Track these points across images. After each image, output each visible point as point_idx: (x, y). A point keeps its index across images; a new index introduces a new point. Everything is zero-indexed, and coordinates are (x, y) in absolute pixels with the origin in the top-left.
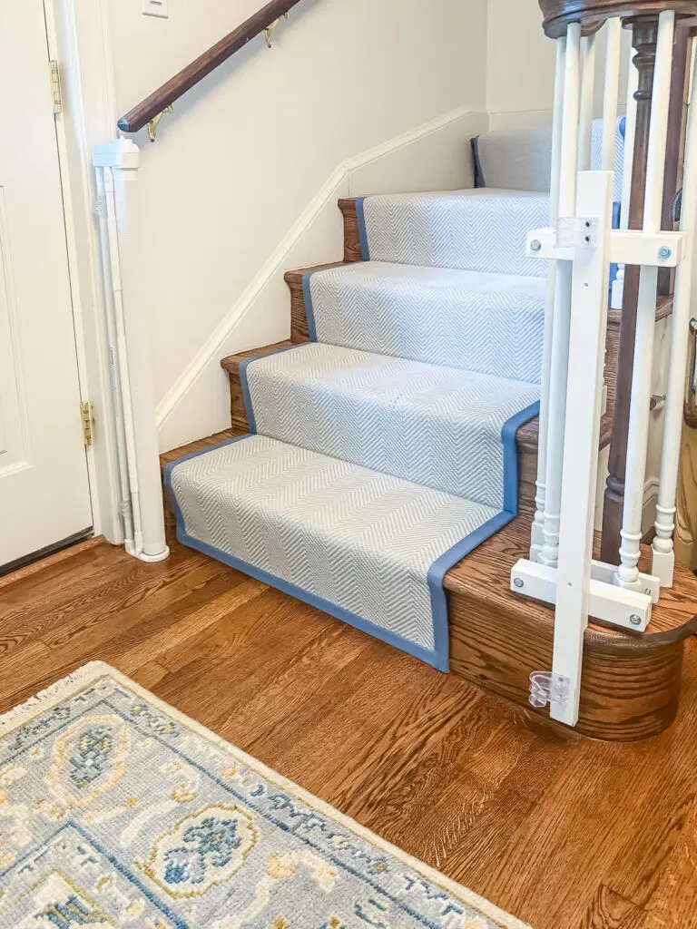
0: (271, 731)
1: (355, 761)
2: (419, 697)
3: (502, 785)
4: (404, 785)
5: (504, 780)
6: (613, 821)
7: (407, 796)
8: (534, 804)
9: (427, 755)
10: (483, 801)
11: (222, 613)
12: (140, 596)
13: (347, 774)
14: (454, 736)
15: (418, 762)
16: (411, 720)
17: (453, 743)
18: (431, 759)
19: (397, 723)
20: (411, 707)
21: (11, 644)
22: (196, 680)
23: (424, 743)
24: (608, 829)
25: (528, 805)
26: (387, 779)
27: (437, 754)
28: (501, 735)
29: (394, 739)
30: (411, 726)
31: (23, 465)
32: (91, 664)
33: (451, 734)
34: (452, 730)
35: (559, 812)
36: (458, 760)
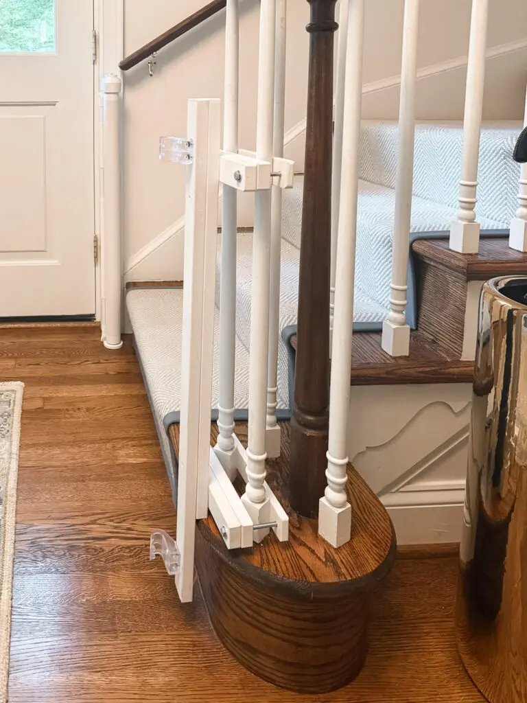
0: (44, 468)
1: (58, 515)
2: (140, 512)
3: (113, 602)
4: (61, 549)
5: (119, 601)
6: (148, 697)
7: (56, 556)
8: (115, 631)
9: (98, 546)
10: (89, 598)
11: (104, 393)
12: (79, 362)
13: (45, 518)
14: (128, 550)
15: (87, 544)
16: (118, 520)
17: (121, 553)
18: (96, 550)
19: (107, 515)
20: (127, 513)
21: (5, 355)
22: (48, 419)
23: (104, 539)
24: (136, 696)
25: (110, 628)
26: (58, 538)
27: (103, 551)
28: (156, 576)
29: (93, 522)
30: (111, 523)
31: (55, 262)
32: (19, 382)
33: (128, 547)
34: (132, 546)
35: (122, 652)
36: (109, 565)
